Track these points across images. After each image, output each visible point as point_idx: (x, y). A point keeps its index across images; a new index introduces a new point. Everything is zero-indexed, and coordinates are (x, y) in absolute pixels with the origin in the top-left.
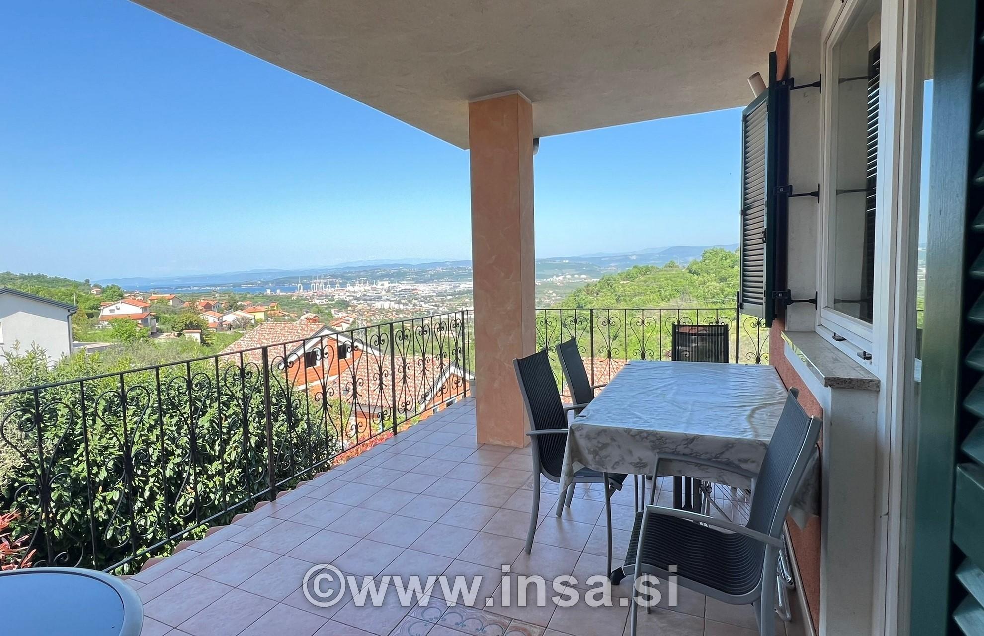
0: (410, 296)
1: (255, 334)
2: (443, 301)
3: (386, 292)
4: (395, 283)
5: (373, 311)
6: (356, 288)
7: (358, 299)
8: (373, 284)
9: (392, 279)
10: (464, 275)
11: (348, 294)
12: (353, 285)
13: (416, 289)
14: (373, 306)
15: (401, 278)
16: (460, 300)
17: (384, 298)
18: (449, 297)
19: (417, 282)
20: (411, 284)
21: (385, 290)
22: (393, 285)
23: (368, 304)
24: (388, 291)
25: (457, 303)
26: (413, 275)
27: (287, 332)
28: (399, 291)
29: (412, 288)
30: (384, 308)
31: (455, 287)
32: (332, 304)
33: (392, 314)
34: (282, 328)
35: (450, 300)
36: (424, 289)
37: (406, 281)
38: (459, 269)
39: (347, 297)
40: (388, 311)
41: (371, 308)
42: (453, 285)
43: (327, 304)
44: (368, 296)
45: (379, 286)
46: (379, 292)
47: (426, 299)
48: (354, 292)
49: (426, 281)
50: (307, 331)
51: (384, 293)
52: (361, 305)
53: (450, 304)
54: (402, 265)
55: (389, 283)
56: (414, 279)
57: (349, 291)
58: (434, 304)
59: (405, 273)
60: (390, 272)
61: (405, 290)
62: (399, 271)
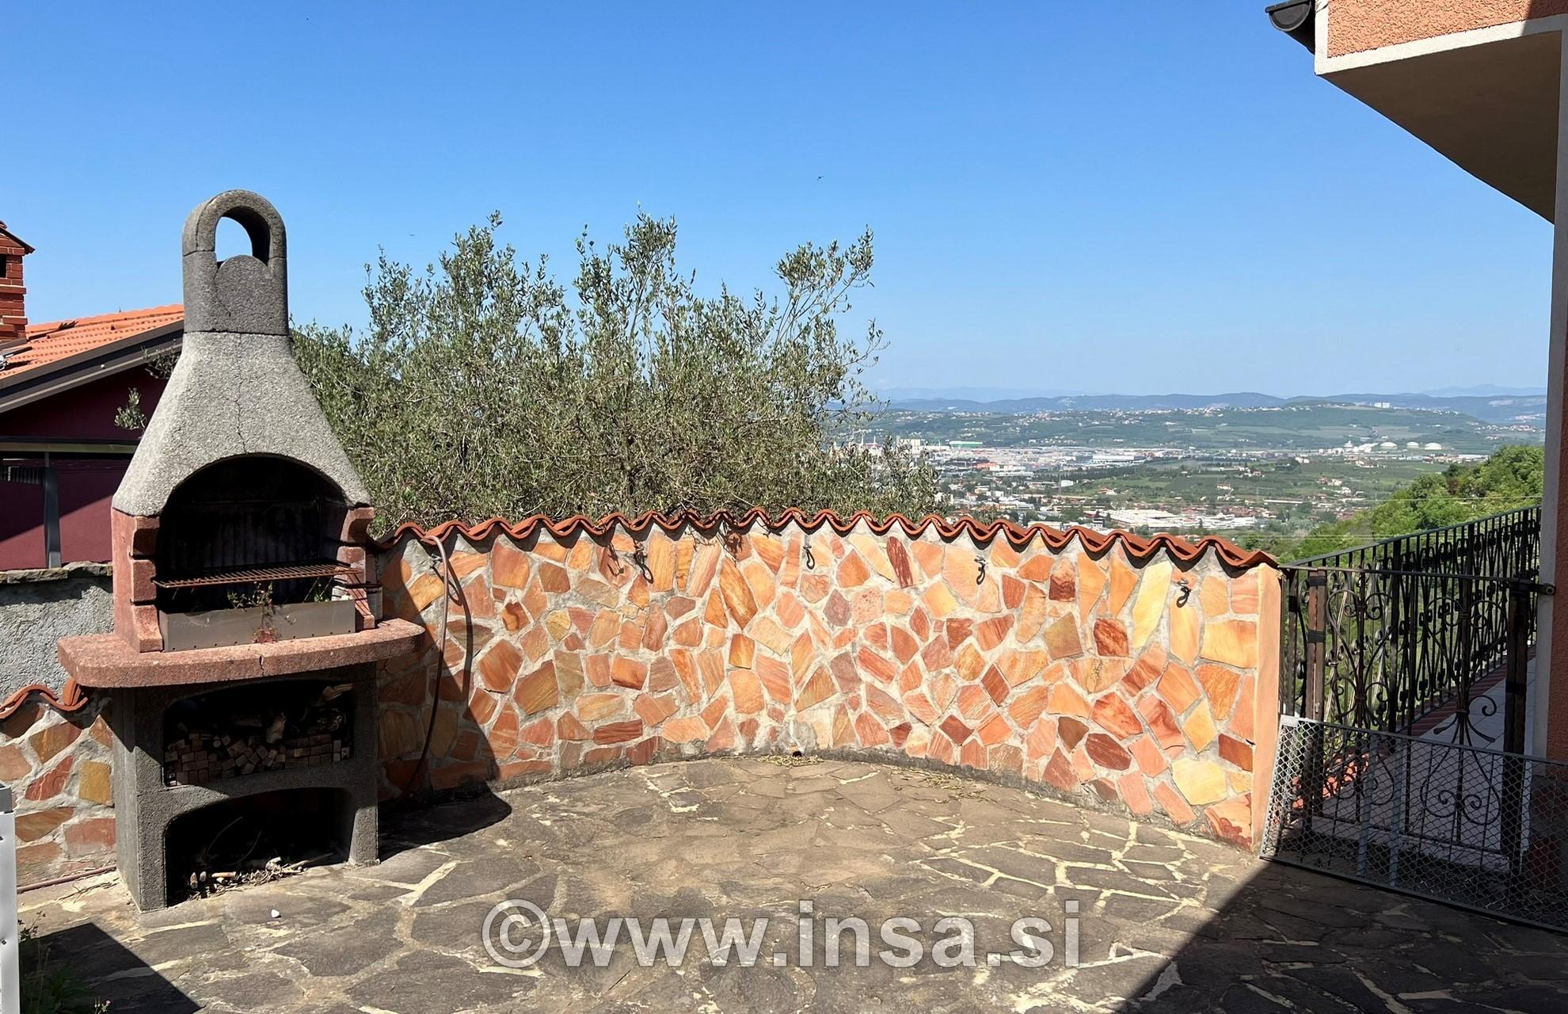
0: (971, 475)
2: (1049, 493)
4: (936, 443)
9: (930, 434)
10: (1105, 432)
13: (986, 461)
15: (952, 432)
16: (1090, 492)
18: (1065, 483)
19: (988, 444)
20: (972, 446)
22: (933, 447)
25: (1084, 498)
26: (980, 426)
28: (946, 463)
29: (977, 457)
31: (1080, 459)
35: (1067, 490)
36: (1005, 462)
37: (964, 439)
38: (1092, 415)
42: (1075, 454)
47: (1009, 484)
49: (1008, 443)
53: (1067, 499)
54: (952, 403)
55: (922, 444)
56: (979, 436)
58: (1027, 496)
59: (960, 422)
60: (926, 418)
61: (959, 462)
62: (948, 415)
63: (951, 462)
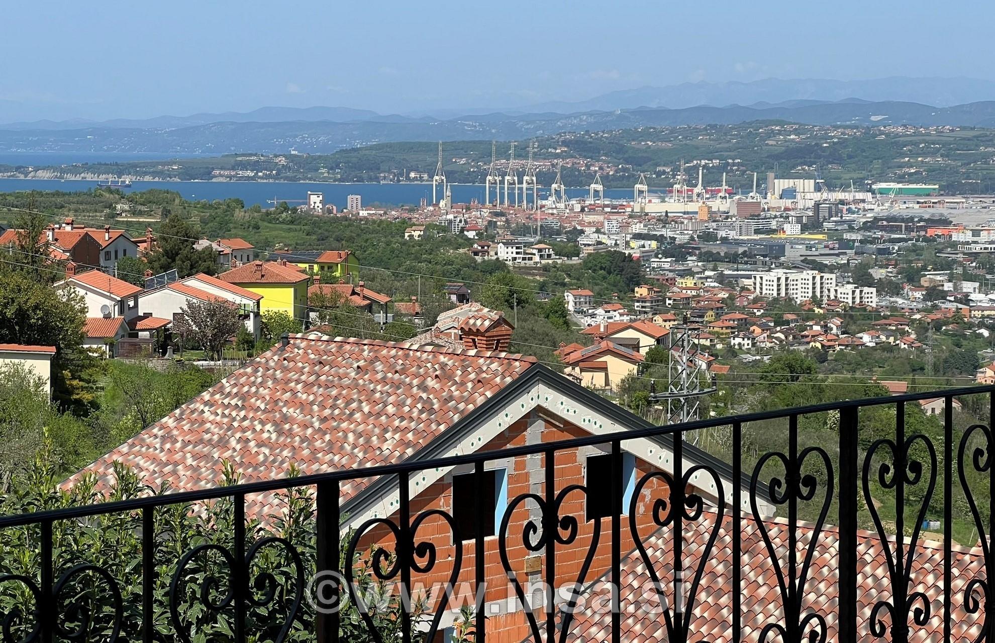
0: (915, 250)
1: (259, 380)
3: (804, 229)
4: (845, 187)
5: (742, 309)
6: (673, 206)
7: (677, 252)
8: (746, 188)
9: (834, 169)
11: (638, 227)
12: (662, 188)
13: (944, 222)
14: (743, 289)
15: (877, 164)
17: (793, 253)
19: (950, 189)
20: (918, 193)
21: (799, 220)
22: (840, 195)
23: (721, 279)
24: (812, 225)
26: (934, 153)
27: (384, 381)
28: (866, 227)
29: (927, 214)
30: (789, 300)
32: (568, 269)
33: (826, 329)
34: (362, 363)
36: (984, 223)
37: (900, 179)
39: (634, 244)
40: (809, 316)
41: (732, 298)
43: (546, 268)
44: (725, 240)
45: (773, 200)
46: (774, 224)
48: (665, 220)
50: (463, 383)
51: (792, 230)
52: (690, 282)
54: (879, 108)
55: (818, 189)
56: (932, 174)
57: (643, 216)
59: (895, 145)
60: (826, 138)
61: (892, 223)
62: (869, 133)
63: (874, 224)
